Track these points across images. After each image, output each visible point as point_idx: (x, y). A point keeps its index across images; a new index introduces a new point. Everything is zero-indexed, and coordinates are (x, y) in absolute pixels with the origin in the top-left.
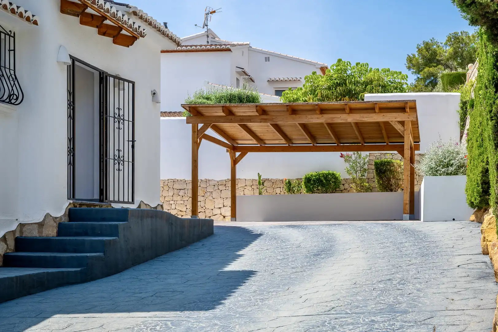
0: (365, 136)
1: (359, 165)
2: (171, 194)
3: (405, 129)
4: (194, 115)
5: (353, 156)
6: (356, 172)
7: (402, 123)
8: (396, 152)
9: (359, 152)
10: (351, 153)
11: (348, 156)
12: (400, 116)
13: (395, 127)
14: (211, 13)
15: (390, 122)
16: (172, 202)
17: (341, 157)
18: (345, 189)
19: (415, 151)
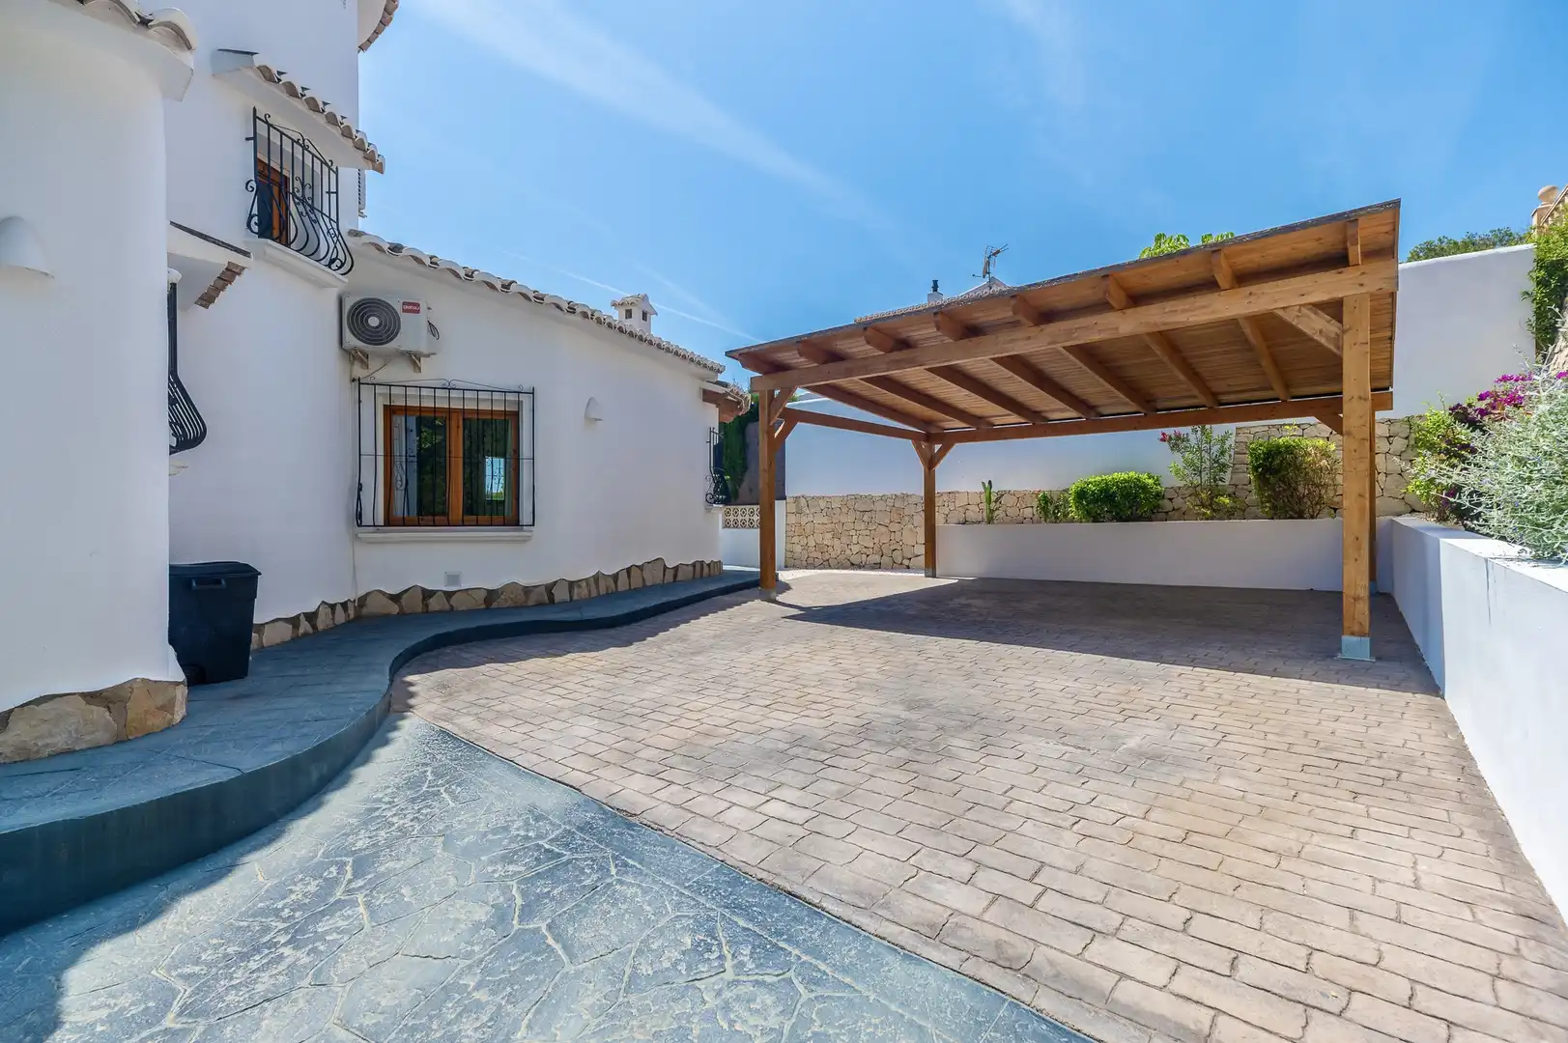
0: (1216, 386)
1: (1207, 456)
2: (851, 519)
3: (1346, 327)
4: (765, 373)
5: (1192, 437)
6: (1200, 472)
7: (1334, 309)
8: (1312, 420)
9: (1208, 426)
10: (1184, 430)
11: (1178, 437)
12: (1323, 286)
13: (1300, 326)
14: (994, 254)
15: (1280, 313)
16: (853, 533)
17: (1163, 440)
18: (1174, 509)
19: (1377, 413)
